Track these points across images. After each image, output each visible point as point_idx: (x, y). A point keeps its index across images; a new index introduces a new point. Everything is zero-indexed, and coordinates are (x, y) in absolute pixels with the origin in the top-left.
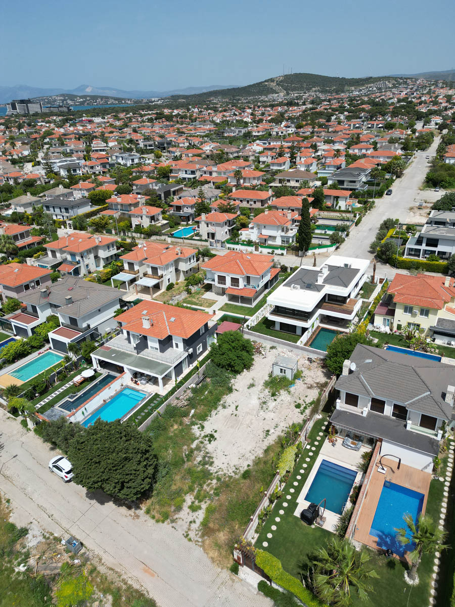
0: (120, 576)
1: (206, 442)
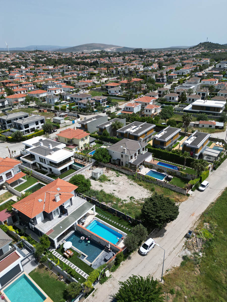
1: (134, 199)
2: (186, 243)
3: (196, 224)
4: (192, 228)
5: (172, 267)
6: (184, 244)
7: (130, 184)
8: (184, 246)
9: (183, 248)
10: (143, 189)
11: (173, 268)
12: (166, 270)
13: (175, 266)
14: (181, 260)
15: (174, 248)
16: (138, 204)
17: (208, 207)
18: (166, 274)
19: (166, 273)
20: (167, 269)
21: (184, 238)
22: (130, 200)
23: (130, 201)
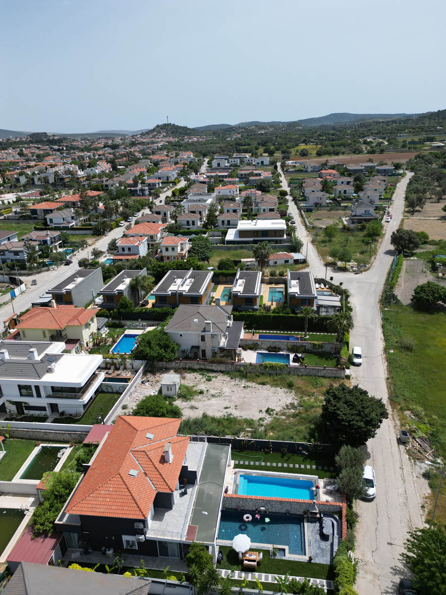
1: (275, 412)
2: (408, 452)
3: (395, 419)
4: (395, 426)
5: (423, 498)
6: (408, 456)
7: (244, 387)
8: (409, 459)
9: (411, 462)
10: (273, 388)
11: (425, 498)
12: (421, 507)
13: (427, 495)
14: (425, 482)
15: (400, 468)
16: (288, 417)
17: (387, 386)
18: (426, 513)
19: (424, 511)
20: (420, 505)
21: (399, 446)
22: (269, 416)
23: (271, 417)
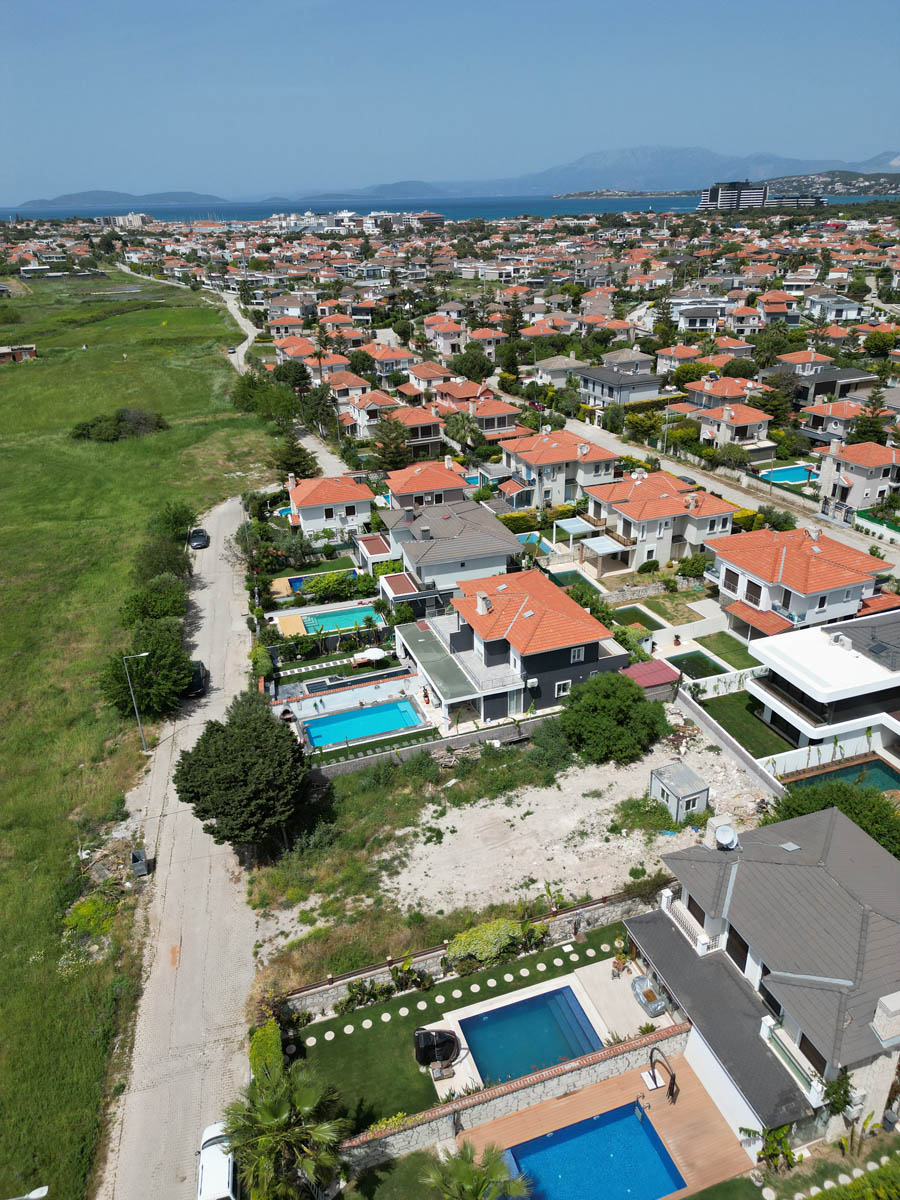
0: (145, 935)
1: (423, 839)
6: (144, 841)
12: (150, 771)
14: (129, 807)
22: (428, 825)
23: (423, 824)
